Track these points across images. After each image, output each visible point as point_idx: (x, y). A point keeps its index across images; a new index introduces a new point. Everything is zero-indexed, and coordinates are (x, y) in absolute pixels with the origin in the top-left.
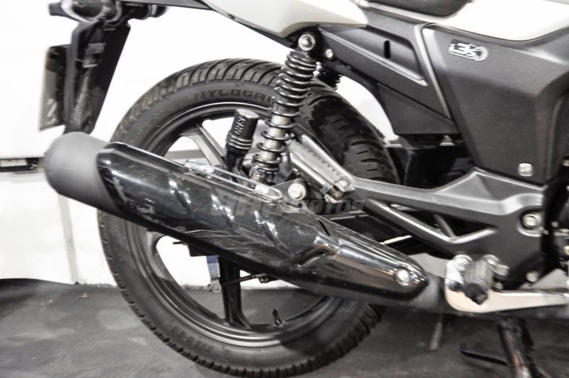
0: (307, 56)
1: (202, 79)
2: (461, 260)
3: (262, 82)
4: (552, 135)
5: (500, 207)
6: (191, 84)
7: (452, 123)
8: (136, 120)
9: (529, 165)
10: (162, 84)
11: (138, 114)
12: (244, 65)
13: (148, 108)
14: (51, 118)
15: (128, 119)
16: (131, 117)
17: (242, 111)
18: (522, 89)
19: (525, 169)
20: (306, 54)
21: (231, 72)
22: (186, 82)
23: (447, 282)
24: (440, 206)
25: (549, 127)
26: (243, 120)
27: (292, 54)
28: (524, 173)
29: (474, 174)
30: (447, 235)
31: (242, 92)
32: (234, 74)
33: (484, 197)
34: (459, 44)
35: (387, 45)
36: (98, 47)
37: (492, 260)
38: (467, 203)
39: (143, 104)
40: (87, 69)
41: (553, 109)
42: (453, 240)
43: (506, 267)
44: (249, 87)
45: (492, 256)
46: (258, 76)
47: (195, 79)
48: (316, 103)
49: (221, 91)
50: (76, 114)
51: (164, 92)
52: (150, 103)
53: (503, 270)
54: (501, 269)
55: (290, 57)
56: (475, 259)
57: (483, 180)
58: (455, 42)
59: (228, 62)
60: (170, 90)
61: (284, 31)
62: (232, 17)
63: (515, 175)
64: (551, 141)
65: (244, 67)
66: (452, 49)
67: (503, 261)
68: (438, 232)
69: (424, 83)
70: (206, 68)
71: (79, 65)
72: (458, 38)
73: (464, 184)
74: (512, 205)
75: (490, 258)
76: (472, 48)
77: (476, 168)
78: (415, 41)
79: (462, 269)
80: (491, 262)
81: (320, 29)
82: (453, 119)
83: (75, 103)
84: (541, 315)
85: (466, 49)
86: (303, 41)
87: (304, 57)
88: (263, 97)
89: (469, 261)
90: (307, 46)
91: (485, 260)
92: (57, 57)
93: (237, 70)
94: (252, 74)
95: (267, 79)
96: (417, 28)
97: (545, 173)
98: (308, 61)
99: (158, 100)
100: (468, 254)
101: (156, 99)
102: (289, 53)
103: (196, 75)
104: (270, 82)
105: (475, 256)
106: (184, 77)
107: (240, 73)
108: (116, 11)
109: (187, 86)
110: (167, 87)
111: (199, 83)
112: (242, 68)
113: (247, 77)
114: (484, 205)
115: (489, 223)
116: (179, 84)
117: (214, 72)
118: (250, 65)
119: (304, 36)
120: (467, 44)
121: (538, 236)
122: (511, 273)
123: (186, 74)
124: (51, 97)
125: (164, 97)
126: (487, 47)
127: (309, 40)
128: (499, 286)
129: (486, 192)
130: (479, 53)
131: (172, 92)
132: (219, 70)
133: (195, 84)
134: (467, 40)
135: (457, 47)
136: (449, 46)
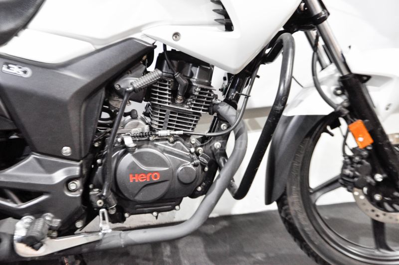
2: (27, 219)
4: (82, 127)
5: (51, 178)
7: (12, 122)
9: (69, 148)
18: (58, 96)
19: (66, 150)
23: (16, 237)
24: (7, 182)
25: (80, 121)
28: (66, 153)
29: (31, 158)
30: (15, 203)
33: (40, 172)
34: (10, 65)
37: (48, 217)
38: (27, 178)
41: (80, 109)
42: (19, 206)
43: (59, 220)
45: (49, 214)
53: (57, 222)
54: (55, 222)
56: (37, 218)
57: (38, 160)
58: (7, 64)
63: (60, 155)
64: (82, 131)
66: (5, 69)
67: (56, 217)
68: (7, 202)
72: (9, 61)
73: (25, 165)
74: (59, 176)
75: (47, 215)
76: (20, 68)
77: (34, 153)
79: (28, 226)
80: (48, 218)
82: (12, 119)
84: (85, 250)
85: (15, 70)
89: (32, 220)
91: (44, 217)
97: (80, 152)
100: (31, 214)
105: (36, 215)
114: (40, 178)
115: (44, 190)
120: (15, 65)
121: (79, 195)
122: (63, 224)
126: (30, 68)
128: (55, 234)
129: (41, 169)
130: (25, 72)
134: (16, 63)
135: (9, 68)
136: (3, 66)
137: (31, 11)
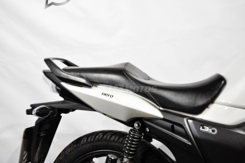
0: (138, 131)
1: (92, 140)
3: (118, 141)
6: (87, 142)
8: (62, 159)
10: (74, 143)
11: (64, 156)
12: (110, 133)
13: (68, 154)
14: (25, 160)
15: (59, 159)
16: (61, 158)
17: (110, 156)
20: (137, 130)
21: (105, 137)
22: (85, 141)
26: (110, 160)
27: (131, 130)
31: (110, 146)
32: (106, 138)
34: (204, 127)
35: (173, 126)
36: (47, 126)
39: (66, 152)
40: (42, 136)
44: (113, 144)
46: (117, 138)
47: (89, 140)
48: (143, 150)
49: (100, 145)
50: (36, 157)
51: (75, 146)
52: (69, 151)
55: (130, 132)
58: (203, 126)
59: (103, 132)
60: (78, 145)
61: (128, 121)
62: (105, 115)
65: (110, 134)
66: (201, 129)
69: (190, 144)
70: (93, 135)
71: (38, 135)
72: (204, 124)
76: (210, 128)
78: (185, 125)
81: (143, 120)
83: (36, 152)
85: (207, 129)
86: (136, 125)
87: (137, 132)
88: (119, 147)
90: (138, 127)
92: (29, 133)
93: (108, 136)
94: (114, 137)
95: (121, 140)
96: (185, 120)
98: (138, 133)
99: (73, 150)
101: (72, 149)
102: (130, 130)
103: (90, 138)
104: (122, 141)
106: (84, 139)
107: (109, 137)
108: (55, 112)
109: (86, 144)
110: (76, 144)
111: (91, 142)
112: (110, 135)
113: (112, 139)
116: (82, 143)
117: (97, 137)
118: (113, 133)
119: (136, 122)
120: (208, 126)
123: (85, 138)
124: (25, 150)
125: (75, 148)
126: (216, 128)
127: (138, 124)
130: (213, 131)
131: (79, 146)
132: (100, 136)
133: (89, 143)
134: (207, 125)
135: (203, 128)
136: (200, 127)
137: (216, 92)
